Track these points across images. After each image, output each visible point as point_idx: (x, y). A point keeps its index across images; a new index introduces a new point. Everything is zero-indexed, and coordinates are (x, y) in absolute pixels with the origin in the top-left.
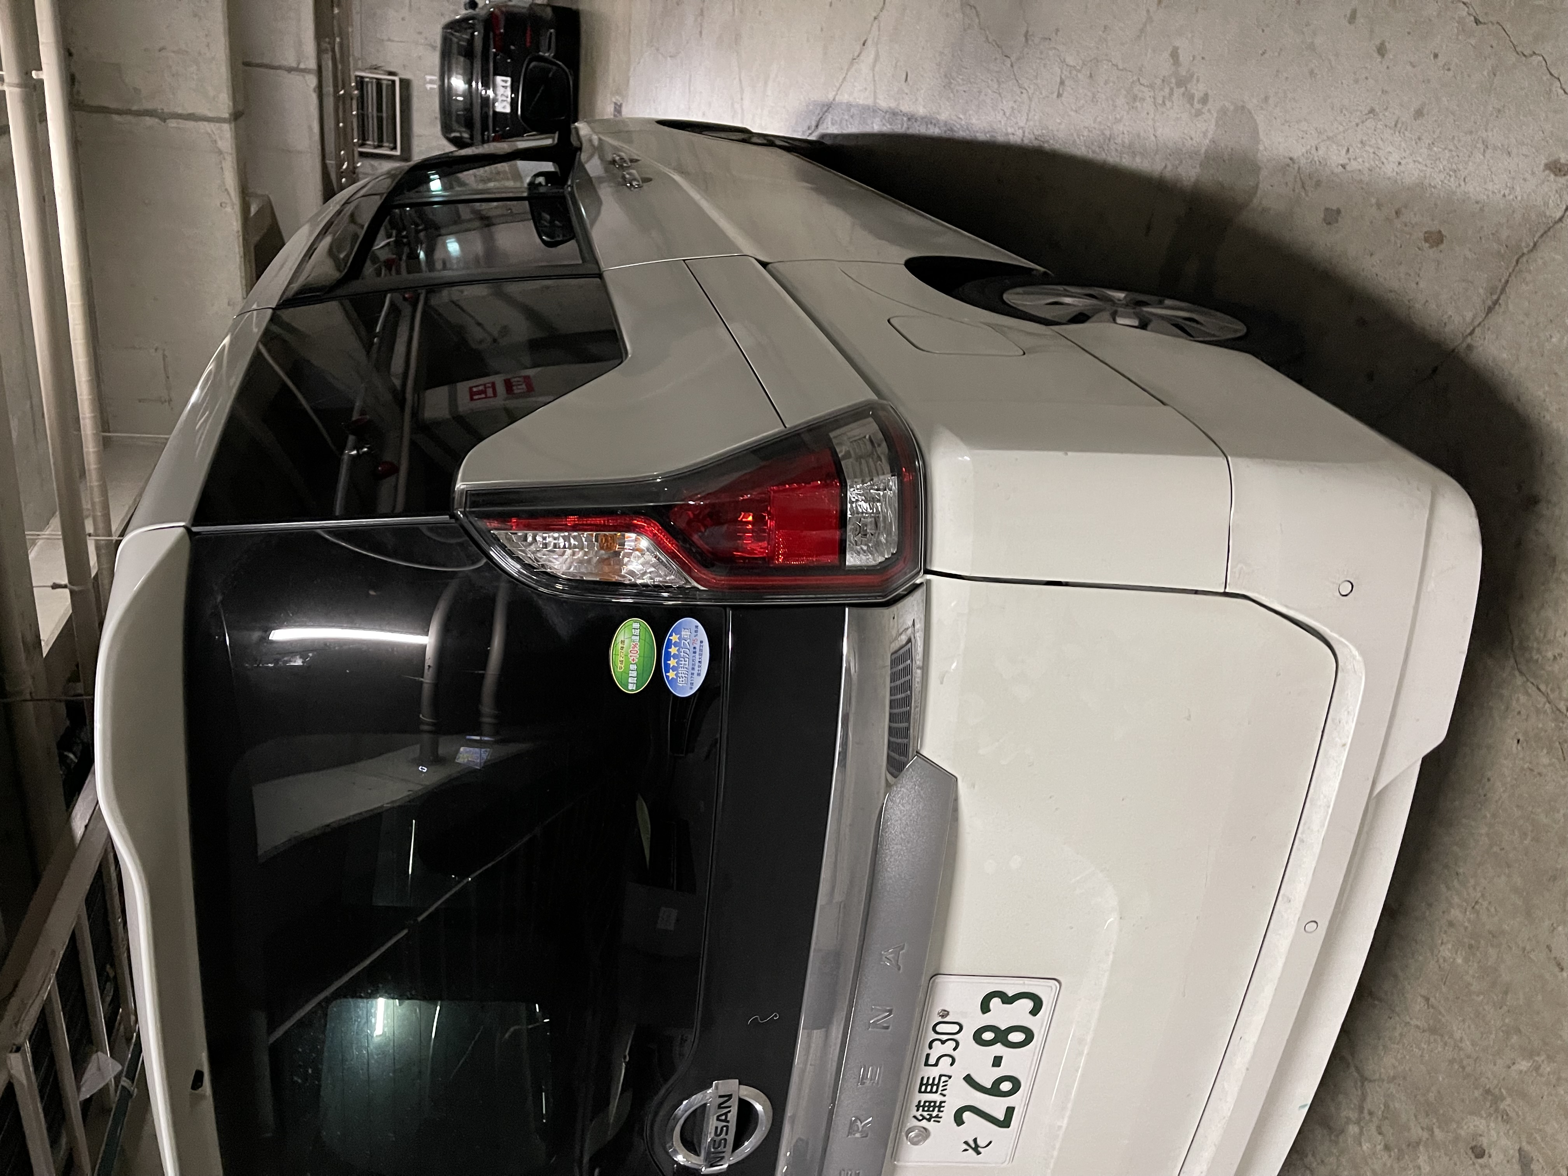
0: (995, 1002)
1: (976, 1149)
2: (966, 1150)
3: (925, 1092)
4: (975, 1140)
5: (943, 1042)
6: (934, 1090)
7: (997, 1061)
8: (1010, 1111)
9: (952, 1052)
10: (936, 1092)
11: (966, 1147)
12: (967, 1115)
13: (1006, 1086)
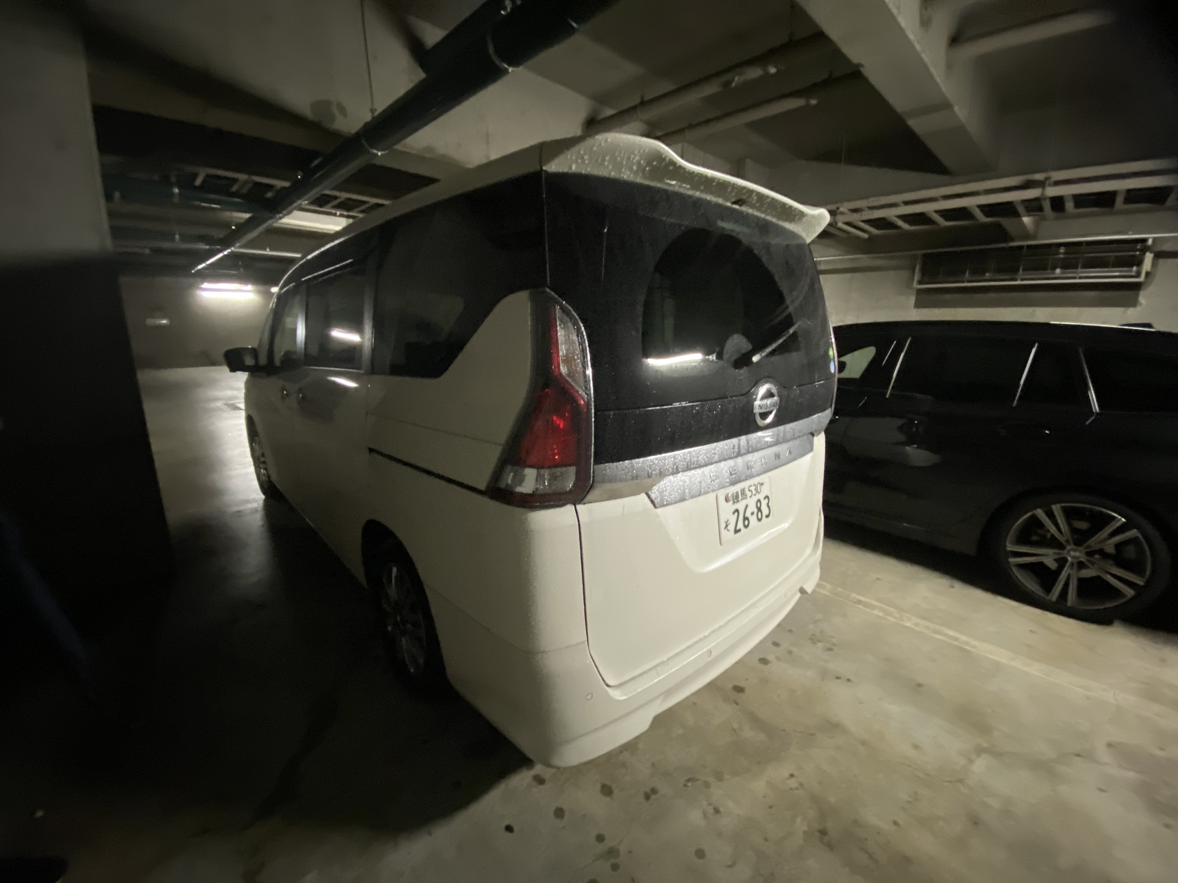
0: (767, 500)
1: (727, 526)
2: (725, 522)
3: (741, 492)
4: (729, 524)
5: (755, 489)
6: (743, 495)
7: (752, 514)
8: (740, 530)
9: (753, 493)
10: (742, 496)
11: (726, 521)
12: (736, 514)
13: (746, 523)
